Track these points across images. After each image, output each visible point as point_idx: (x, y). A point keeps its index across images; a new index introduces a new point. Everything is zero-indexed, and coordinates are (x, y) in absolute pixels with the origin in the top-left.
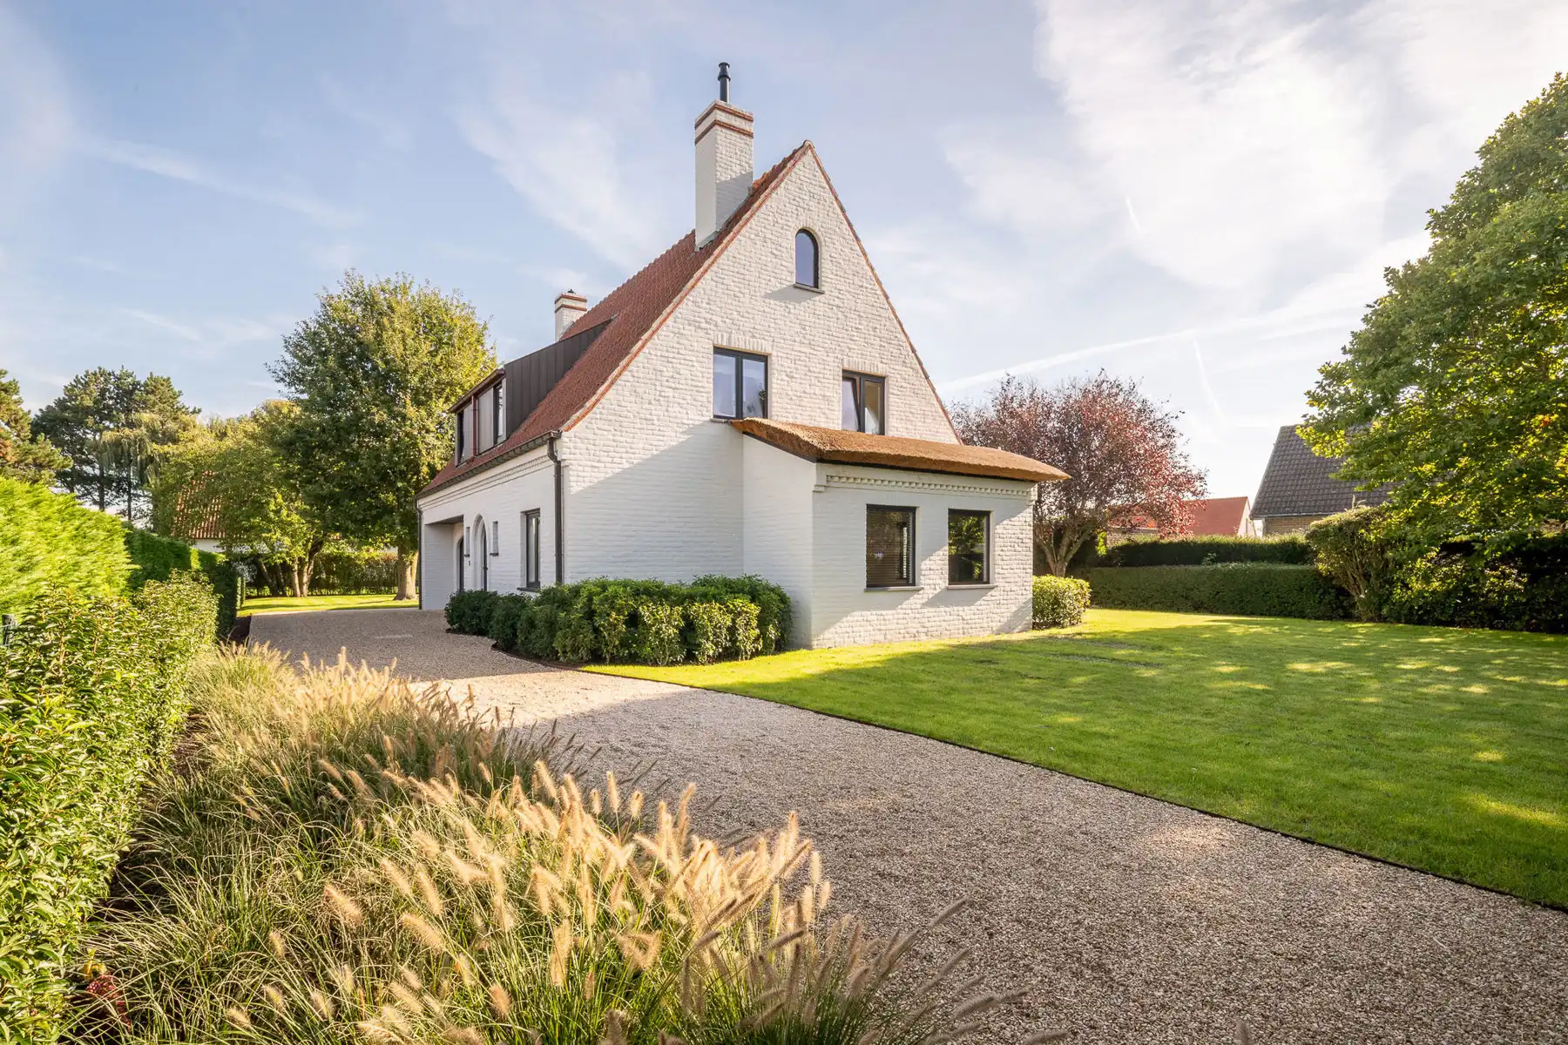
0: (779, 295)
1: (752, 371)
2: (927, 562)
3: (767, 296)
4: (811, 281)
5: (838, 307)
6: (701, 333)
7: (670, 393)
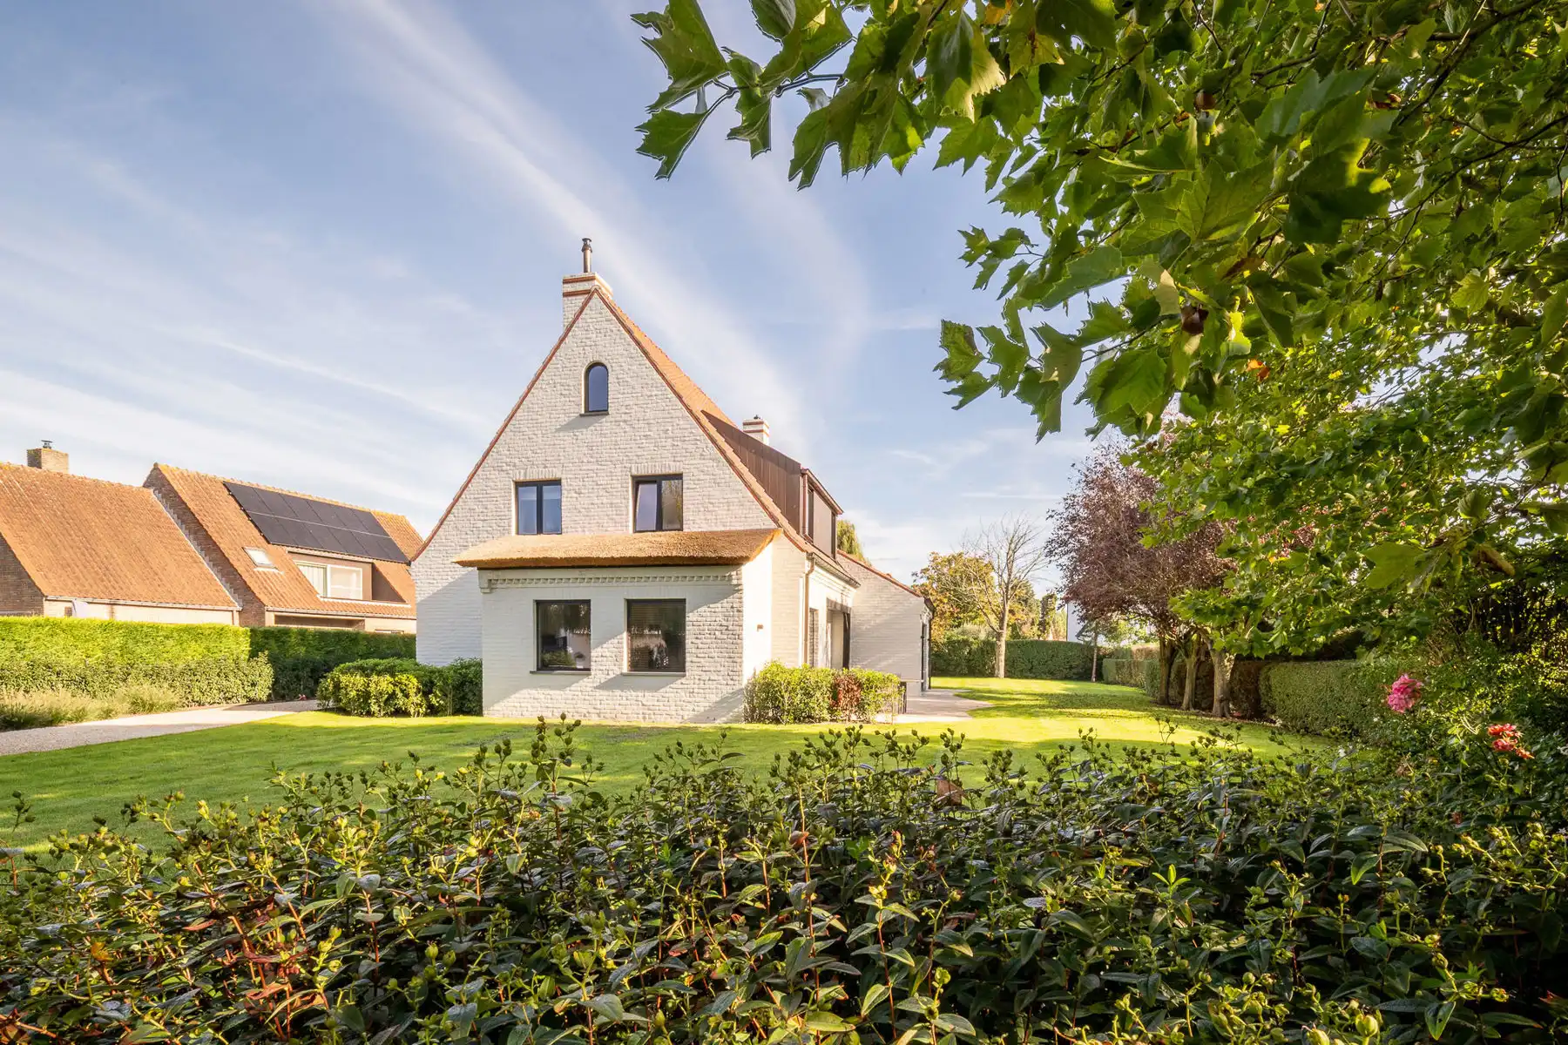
0: (569, 427)
1: (548, 494)
2: (599, 649)
3: (558, 430)
4: (596, 406)
5: (625, 421)
6: (503, 474)
7: (480, 524)
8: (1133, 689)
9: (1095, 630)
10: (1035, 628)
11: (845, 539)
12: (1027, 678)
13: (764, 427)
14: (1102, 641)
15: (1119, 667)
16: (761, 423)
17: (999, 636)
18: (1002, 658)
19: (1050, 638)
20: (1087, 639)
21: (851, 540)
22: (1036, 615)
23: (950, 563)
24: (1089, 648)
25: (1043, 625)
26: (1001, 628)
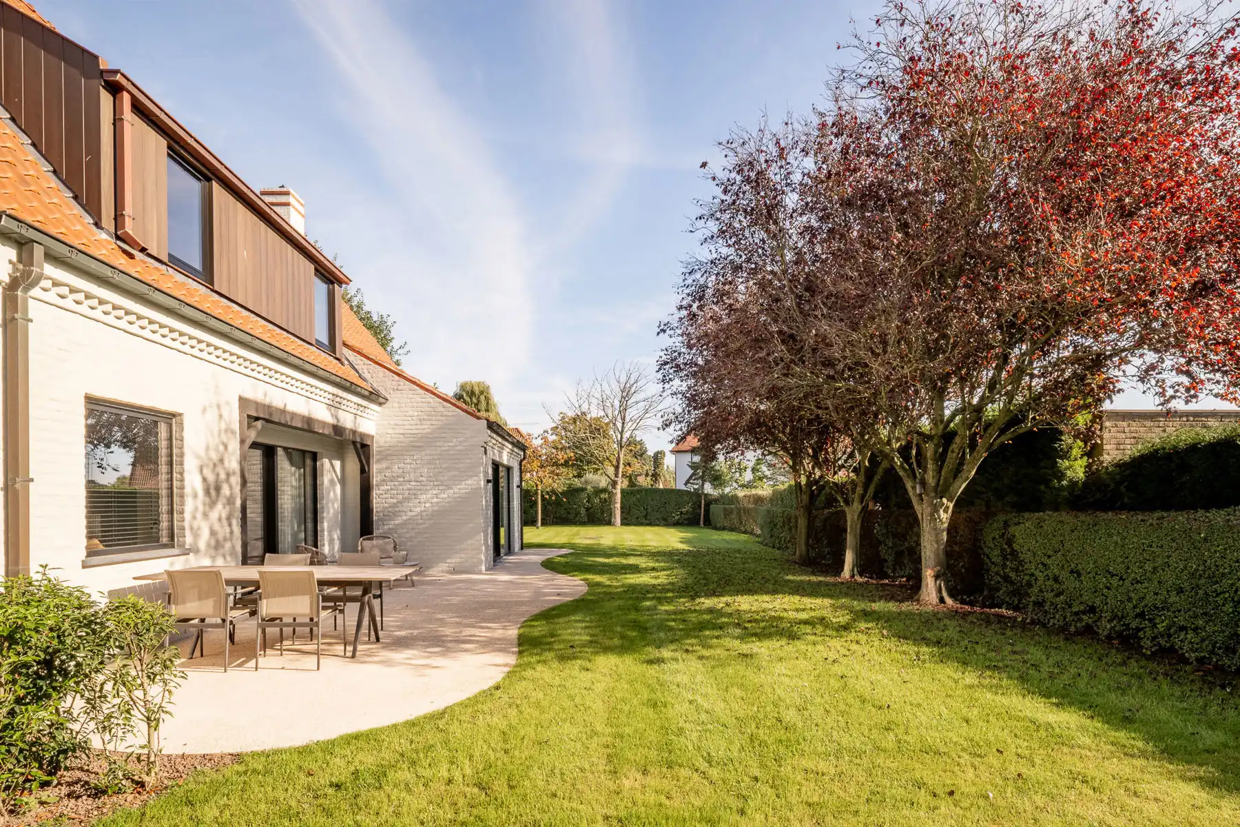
8: (743, 537)
9: (702, 478)
10: (649, 478)
11: (482, 398)
12: (641, 524)
13: (291, 200)
14: (708, 488)
15: (727, 513)
16: (287, 193)
17: (614, 483)
18: (618, 505)
19: (661, 487)
20: (696, 487)
21: (487, 399)
22: (649, 467)
23: (575, 422)
24: (697, 495)
25: (655, 476)
26: (616, 476)
